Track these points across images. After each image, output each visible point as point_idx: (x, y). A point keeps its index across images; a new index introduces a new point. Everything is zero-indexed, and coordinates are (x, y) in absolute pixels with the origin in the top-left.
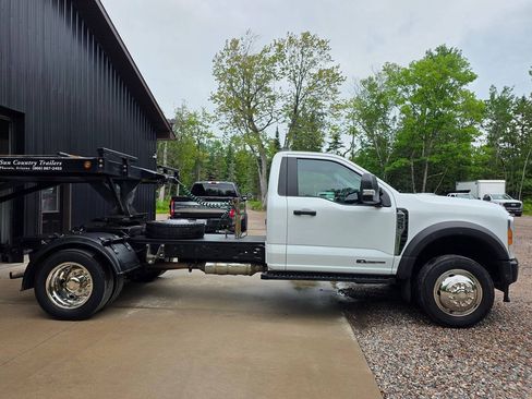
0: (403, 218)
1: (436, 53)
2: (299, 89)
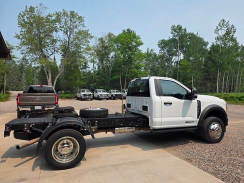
0: (199, 103)
1: (126, 31)
2: (69, 38)
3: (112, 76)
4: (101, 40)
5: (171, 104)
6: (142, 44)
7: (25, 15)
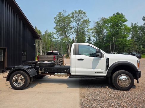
0: (108, 60)
1: (116, 14)
4: (97, 23)
5: (83, 60)
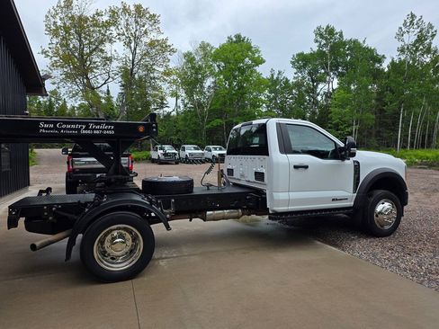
0: (357, 167)
1: (234, 39)
2: (134, 54)
3: (209, 122)
5: (306, 167)
6: (262, 62)
7: (57, 14)
